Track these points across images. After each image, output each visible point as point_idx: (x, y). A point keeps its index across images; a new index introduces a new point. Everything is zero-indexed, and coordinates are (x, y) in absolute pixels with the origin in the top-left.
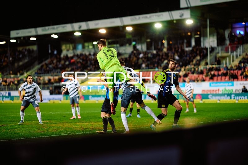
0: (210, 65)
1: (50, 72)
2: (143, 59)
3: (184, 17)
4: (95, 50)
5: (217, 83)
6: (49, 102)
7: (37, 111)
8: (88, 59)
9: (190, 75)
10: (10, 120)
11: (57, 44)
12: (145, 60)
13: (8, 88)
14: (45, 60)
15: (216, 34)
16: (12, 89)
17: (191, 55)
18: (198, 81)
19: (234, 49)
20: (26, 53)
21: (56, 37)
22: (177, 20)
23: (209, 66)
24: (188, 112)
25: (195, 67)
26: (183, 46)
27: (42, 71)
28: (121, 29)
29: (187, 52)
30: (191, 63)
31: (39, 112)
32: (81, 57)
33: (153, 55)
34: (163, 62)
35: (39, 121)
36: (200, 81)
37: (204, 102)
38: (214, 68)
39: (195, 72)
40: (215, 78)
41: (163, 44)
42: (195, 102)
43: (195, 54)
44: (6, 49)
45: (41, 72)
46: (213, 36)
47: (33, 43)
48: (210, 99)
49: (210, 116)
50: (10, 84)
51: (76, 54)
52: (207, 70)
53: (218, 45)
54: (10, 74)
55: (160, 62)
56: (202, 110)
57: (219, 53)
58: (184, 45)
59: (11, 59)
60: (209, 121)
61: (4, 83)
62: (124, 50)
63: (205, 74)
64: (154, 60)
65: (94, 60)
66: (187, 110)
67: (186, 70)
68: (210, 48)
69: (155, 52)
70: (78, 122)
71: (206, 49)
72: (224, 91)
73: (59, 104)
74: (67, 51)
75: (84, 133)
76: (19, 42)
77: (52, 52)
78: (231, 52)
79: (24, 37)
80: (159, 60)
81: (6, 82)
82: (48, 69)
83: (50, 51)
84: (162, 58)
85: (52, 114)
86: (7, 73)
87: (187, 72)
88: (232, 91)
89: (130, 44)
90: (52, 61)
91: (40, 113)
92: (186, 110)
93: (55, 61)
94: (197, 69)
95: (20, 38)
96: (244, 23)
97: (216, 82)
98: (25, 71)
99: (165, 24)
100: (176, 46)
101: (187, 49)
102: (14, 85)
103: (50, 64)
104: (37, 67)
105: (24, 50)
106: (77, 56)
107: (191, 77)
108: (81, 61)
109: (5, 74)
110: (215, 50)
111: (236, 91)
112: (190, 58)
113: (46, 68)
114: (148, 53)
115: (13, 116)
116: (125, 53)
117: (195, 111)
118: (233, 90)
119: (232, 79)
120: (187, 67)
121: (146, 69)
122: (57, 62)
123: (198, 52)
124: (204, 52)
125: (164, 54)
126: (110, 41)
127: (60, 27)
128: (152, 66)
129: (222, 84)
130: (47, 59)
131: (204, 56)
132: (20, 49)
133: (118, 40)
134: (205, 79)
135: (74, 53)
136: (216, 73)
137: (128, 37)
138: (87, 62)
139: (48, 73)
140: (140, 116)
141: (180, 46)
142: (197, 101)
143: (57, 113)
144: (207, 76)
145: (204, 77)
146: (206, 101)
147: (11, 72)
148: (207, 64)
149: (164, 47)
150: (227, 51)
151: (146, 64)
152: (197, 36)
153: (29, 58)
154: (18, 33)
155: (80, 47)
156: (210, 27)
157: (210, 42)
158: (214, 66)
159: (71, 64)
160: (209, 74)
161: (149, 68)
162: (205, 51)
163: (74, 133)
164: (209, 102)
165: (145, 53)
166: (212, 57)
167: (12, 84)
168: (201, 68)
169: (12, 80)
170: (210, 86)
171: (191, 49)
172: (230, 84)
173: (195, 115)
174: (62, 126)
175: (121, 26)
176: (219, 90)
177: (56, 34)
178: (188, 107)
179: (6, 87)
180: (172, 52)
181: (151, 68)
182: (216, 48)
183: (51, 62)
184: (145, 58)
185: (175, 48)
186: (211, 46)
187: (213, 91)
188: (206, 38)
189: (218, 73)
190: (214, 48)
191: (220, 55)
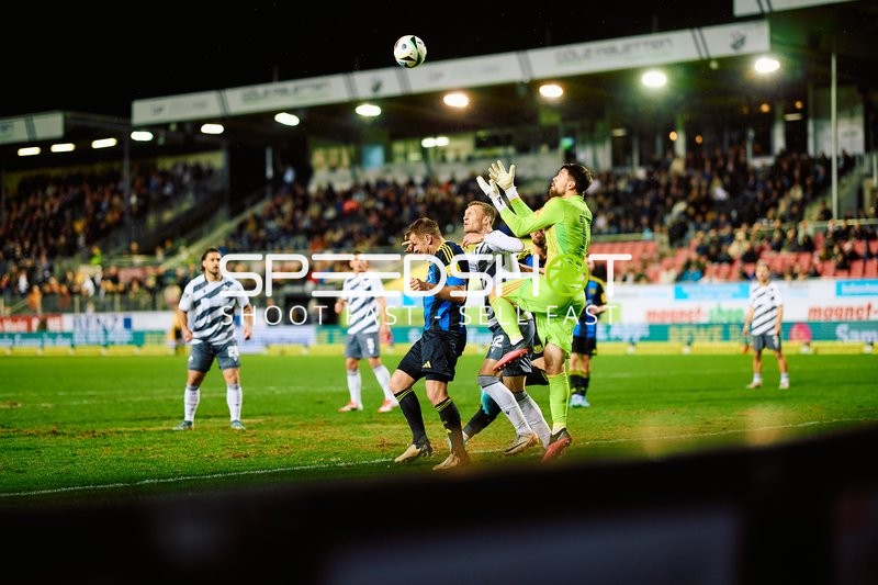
0: (839, 218)
1: (269, 246)
2: (601, 199)
3: (745, 49)
4: (429, 169)
5: (864, 283)
6: (264, 352)
7: (229, 381)
8: (403, 199)
9: (768, 255)
10: (129, 414)
11: (295, 148)
12: (607, 203)
13: (122, 302)
14: (253, 204)
15: (860, 109)
16: (136, 307)
17: (769, 185)
18: (794, 276)
20: (187, 178)
21: (291, 120)
22: (720, 60)
23: (834, 224)
24: (758, 387)
25: (785, 227)
26: (742, 151)
27: (241, 242)
28: (522, 92)
29: (755, 172)
30: (771, 213)
31: (237, 388)
32: (381, 194)
33: (635, 183)
34: (669, 210)
35: (233, 418)
36: (801, 277)
37: (816, 350)
38: (852, 231)
39: (786, 243)
40: (858, 266)
41: (670, 145)
42: (784, 351)
43: (785, 181)
44: (116, 165)
45: (238, 246)
46: (852, 115)
47: (211, 144)
48: (842, 340)
49: (837, 402)
50: (129, 287)
51: (362, 181)
52: (829, 236)
53: (868, 148)
54: (130, 252)
55: (659, 208)
56: (810, 378)
57: (870, 175)
58: (745, 149)
59: (133, 200)
60: (834, 420)
61: (109, 285)
62: (533, 167)
63: (820, 252)
64: (638, 203)
65: (424, 201)
66: (757, 380)
67: (752, 238)
68: (838, 159)
69: (641, 173)
70: (368, 423)
71: (826, 162)
73: (302, 357)
74: (330, 171)
76: (161, 141)
77: (279, 175)
79: (181, 124)
80: (658, 201)
81: (115, 280)
82: (262, 234)
83: (270, 173)
84: (667, 193)
85: (278, 392)
86: (119, 250)
87: (757, 244)
89: (554, 146)
90: (278, 207)
91: (240, 389)
92: (751, 381)
93: (287, 208)
94: (790, 234)
95: (165, 126)
97: (859, 280)
98: (183, 241)
99: (680, 73)
100: (718, 153)
101: (757, 163)
102: (145, 292)
103: (271, 217)
104: (225, 227)
105: (180, 171)
106: (367, 187)
107: (772, 260)
108: (380, 206)
109: (113, 252)
110: (858, 164)
112: (767, 195)
113: (258, 230)
114: (619, 178)
115: (141, 402)
116: (537, 179)
117: (784, 382)
120: (757, 227)
121: (609, 233)
122: (295, 209)
123: (797, 173)
124: (817, 173)
125: (675, 181)
126: (482, 134)
127: (303, 87)
128: (631, 224)
130: (261, 198)
131: (819, 189)
132: (167, 164)
133: (509, 131)
134: (819, 268)
135: (354, 177)
136: (861, 248)
137: (547, 119)
138: (400, 212)
139: (264, 248)
140: (588, 401)
141: (731, 153)
142: (794, 346)
143: (292, 389)
144: (827, 258)
145: (816, 261)
146: (824, 348)
147: (134, 246)
148: (827, 215)
149: (675, 156)
151: (611, 215)
152: (792, 117)
153: (196, 196)
154: (160, 110)
156: (839, 84)
157: (839, 136)
158: (854, 223)
159: (343, 217)
160: (836, 250)
161: (619, 232)
162: (821, 169)
163: (353, 460)
164: (835, 352)
165: (607, 179)
166: (847, 190)
167: (135, 287)
168: (808, 228)
169: (137, 273)
170: (839, 293)
171: (770, 161)
173: (781, 397)
174: (309, 434)
175: (522, 83)
176: (869, 307)
177: (291, 111)
178: (761, 368)
179: (117, 298)
180: (704, 175)
181: (628, 231)
182: (861, 159)
183: (275, 212)
184: (607, 195)
185: (714, 161)
186: (844, 152)
187: (849, 313)
188: (825, 123)
189: (868, 247)
190: (854, 157)
191: (874, 182)
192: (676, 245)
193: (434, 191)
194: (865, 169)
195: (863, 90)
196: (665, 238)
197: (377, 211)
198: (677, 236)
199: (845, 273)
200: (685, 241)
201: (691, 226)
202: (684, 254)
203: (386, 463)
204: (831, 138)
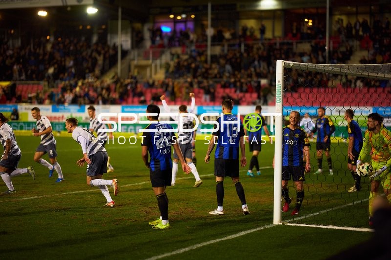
3: (83, 3)
15: (130, 30)
19: (157, 56)
22: (72, 7)
30: (92, 74)
40: (130, 99)
41: (47, 41)
46: (126, 33)
53: (133, 47)
57: (134, 60)
68: (121, 52)
78: (153, 60)
96: (172, 16)
99: (54, 12)
110: (128, 53)
120: (87, 80)
129: (140, 109)
150: (146, 58)
156: (122, 19)
166: (125, 65)
168: (108, 82)
170: (123, 111)
182: (130, 51)
188: (115, 36)
190: (127, 50)
191: (135, 62)
192: (51, 86)
194: (132, 57)
195: (131, 23)
196: (46, 84)
200: (55, 85)
204: (118, 42)
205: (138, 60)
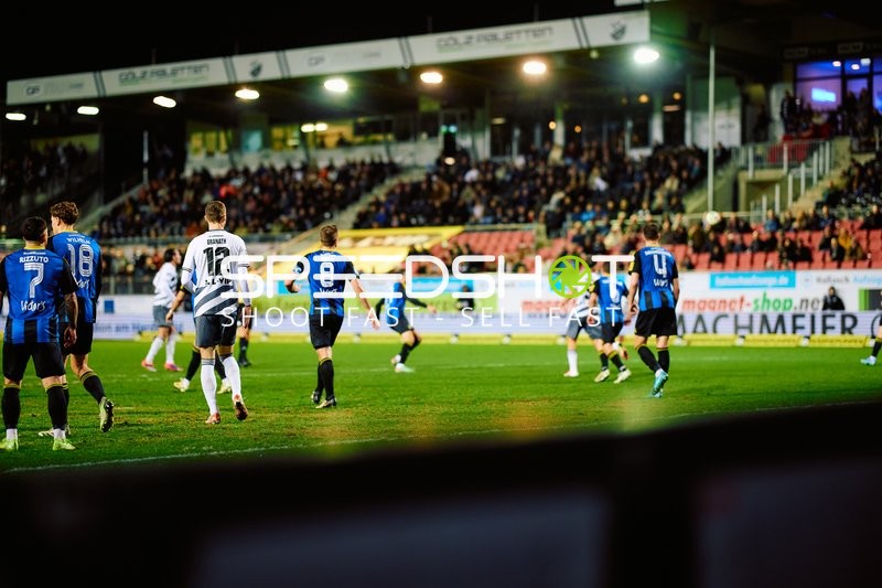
0: (714, 210)
2: (479, 187)
3: (625, 40)
4: (308, 156)
5: (736, 276)
6: (137, 338)
8: (280, 185)
11: (172, 130)
12: (485, 192)
14: (129, 188)
15: (737, 101)
17: (646, 176)
19: (800, 156)
21: (168, 103)
22: (600, 50)
26: (620, 141)
27: (115, 226)
28: (403, 78)
29: (633, 162)
30: (646, 204)
32: (259, 179)
33: (514, 172)
34: (547, 200)
37: (689, 342)
38: (728, 224)
40: (731, 258)
41: (549, 135)
43: (662, 172)
45: (113, 231)
46: (729, 108)
47: (88, 124)
49: (709, 393)
51: (240, 167)
53: (744, 141)
55: (536, 198)
56: (682, 370)
57: (745, 168)
58: (623, 139)
59: (3, 182)
60: (705, 412)
62: (412, 155)
64: (516, 192)
65: (303, 188)
67: (627, 230)
68: (715, 151)
69: (519, 162)
71: (702, 155)
72: (760, 303)
74: (205, 155)
75: (263, 449)
76: (35, 122)
77: (155, 159)
78: (790, 167)
79: (56, 105)
80: (534, 191)
82: (138, 217)
83: (146, 157)
84: (544, 183)
87: (634, 236)
88: (788, 304)
89: (433, 134)
90: (154, 192)
93: (163, 192)
94: (665, 226)
95: (40, 106)
96: (837, 64)
97: (732, 272)
99: (560, 63)
101: (636, 154)
103: (146, 201)
104: (100, 210)
106: (247, 173)
108: (257, 191)
110: (734, 156)
111: (804, 305)
112: (643, 186)
113: (133, 214)
114: (496, 166)
116: (415, 167)
118: (791, 301)
119: (791, 264)
120: (634, 218)
121: (485, 223)
122: (170, 194)
123: (674, 164)
124: (692, 166)
125: (552, 171)
126: (361, 120)
127: (183, 69)
129: (754, 280)
130: (137, 182)
131: (694, 182)
132: (40, 146)
133: (388, 117)
135: (232, 162)
136: (736, 240)
137: (426, 106)
138: (278, 197)
139: (139, 233)
144: (700, 249)
146: (697, 340)
147: (3, 230)
149: (553, 145)
150: (775, 162)
152: (669, 108)
154: (35, 90)
155: (255, 140)
156: (718, 75)
157: (716, 128)
158: (730, 215)
161: (495, 222)
162: (696, 162)
163: (226, 449)
164: (708, 343)
165: (485, 168)
166: (721, 183)
168: (683, 219)
170: (713, 285)
171: (647, 152)
172: (784, 280)
175: (403, 68)
176: (742, 300)
177: (168, 94)
180: (581, 165)
181: (505, 221)
182: (737, 151)
183: (150, 197)
184: (484, 184)
186: (720, 144)
187: (722, 306)
188: (702, 115)
189: (742, 239)
190: (730, 149)
191: (749, 175)
192: (553, 234)
193: (312, 177)
194: (741, 162)
195: (740, 82)
196: (542, 228)
197: (255, 197)
198: (554, 226)
199: (720, 266)
200: (562, 232)
201: (569, 217)
202: (560, 244)
203: (260, 452)
204: (707, 131)
205: (755, 168)
